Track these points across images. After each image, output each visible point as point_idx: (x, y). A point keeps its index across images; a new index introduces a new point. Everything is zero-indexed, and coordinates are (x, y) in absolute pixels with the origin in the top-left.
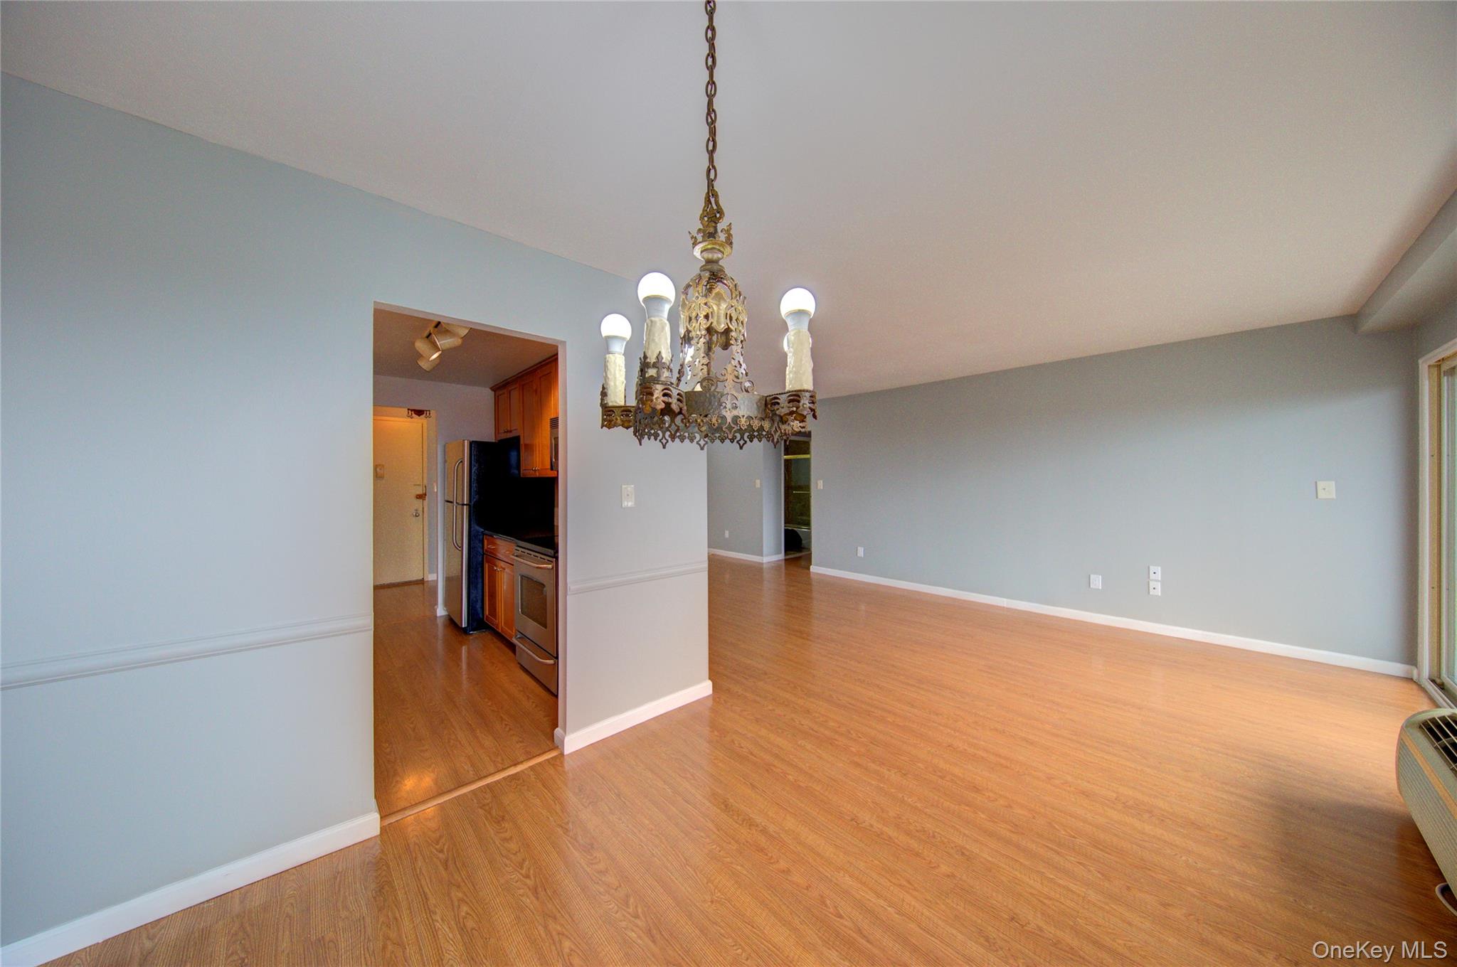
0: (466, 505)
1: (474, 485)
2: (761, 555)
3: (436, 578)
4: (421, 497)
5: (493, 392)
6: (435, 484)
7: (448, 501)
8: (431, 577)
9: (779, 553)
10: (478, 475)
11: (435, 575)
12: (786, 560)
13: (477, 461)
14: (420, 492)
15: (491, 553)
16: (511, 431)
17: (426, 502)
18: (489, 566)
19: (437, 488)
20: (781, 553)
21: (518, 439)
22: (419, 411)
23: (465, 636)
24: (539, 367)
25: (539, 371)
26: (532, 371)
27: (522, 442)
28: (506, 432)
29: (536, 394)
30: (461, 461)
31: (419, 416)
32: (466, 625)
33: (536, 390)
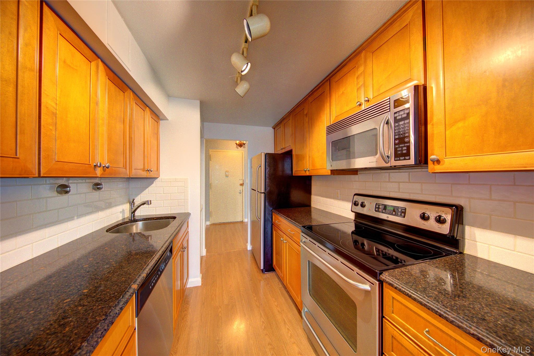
0: (263, 193)
1: (267, 180)
3: (247, 221)
4: (242, 185)
5: (273, 130)
6: (247, 179)
7: (253, 189)
8: (246, 220)
10: (269, 175)
11: (247, 219)
13: (269, 166)
14: (241, 182)
15: (277, 225)
16: (285, 148)
17: (243, 187)
18: (275, 233)
19: (248, 181)
21: (291, 151)
22: (241, 145)
23: (262, 274)
24: (310, 95)
25: (310, 99)
26: (303, 102)
27: (294, 153)
28: (282, 149)
29: (307, 117)
30: (260, 166)
31: (241, 147)
32: (263, 268)
33: (307, 114)
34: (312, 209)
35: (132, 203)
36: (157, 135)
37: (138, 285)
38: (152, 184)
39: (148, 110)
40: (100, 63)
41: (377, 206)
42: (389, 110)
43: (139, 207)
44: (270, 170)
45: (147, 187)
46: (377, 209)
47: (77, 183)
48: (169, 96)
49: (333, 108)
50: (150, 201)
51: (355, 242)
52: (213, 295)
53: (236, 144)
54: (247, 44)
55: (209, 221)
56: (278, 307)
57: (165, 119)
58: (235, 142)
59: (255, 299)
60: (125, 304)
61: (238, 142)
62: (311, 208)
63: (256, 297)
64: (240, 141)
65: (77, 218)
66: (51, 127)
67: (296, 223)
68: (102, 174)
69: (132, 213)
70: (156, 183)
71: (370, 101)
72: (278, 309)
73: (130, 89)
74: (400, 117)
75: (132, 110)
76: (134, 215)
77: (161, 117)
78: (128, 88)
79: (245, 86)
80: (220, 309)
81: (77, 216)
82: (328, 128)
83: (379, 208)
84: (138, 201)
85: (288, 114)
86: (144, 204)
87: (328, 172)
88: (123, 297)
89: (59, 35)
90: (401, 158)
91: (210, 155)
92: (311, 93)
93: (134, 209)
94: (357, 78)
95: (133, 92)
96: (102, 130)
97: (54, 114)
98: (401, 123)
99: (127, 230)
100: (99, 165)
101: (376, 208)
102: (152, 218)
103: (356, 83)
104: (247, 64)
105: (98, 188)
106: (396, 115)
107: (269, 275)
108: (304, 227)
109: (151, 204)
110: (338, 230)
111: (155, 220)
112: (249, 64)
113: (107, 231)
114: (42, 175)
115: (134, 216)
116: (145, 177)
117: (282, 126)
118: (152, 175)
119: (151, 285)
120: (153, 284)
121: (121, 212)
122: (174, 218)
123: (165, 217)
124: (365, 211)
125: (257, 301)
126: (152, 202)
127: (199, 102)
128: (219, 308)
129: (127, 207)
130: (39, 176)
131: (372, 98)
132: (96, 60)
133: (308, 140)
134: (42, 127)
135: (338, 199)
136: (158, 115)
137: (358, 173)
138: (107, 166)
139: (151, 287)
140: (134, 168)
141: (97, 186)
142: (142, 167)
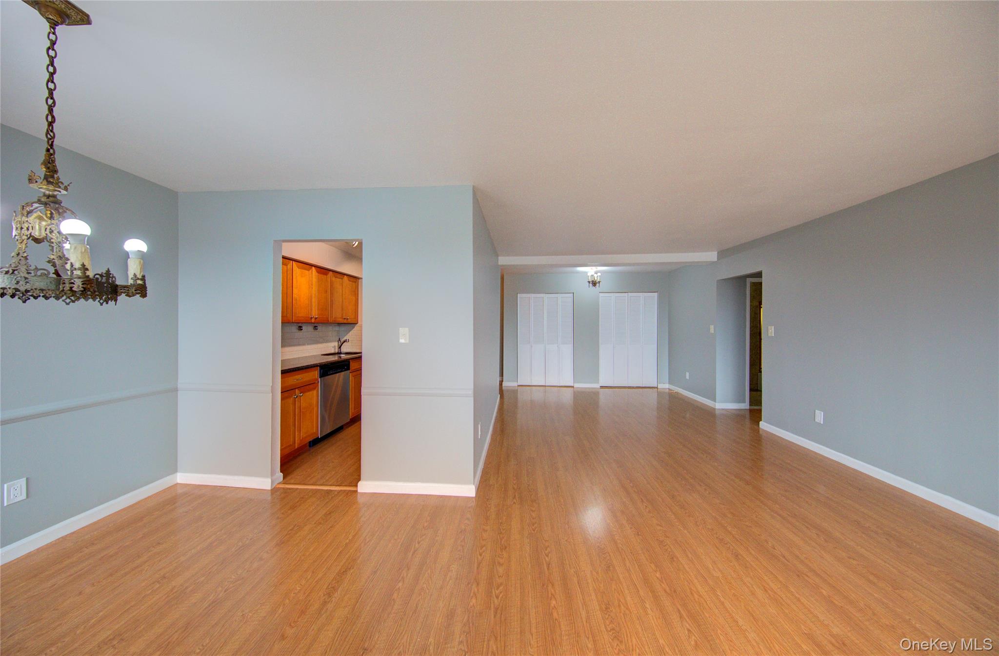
2: (714, 400)
9: (744, 402)
12: (751, 411)
20: (745, 402)
35: (340, 340)
38: (353, 328)
39: (346, 277)
43: (343, 344)
45: (351, 330)
50: (348, 340)
69: (339, 347)
70: (356, 328)
76: (340, 349)
84: (342, 340)
86: (345, 342)
93: (341, 343)
96: (314, 301)
100: (312, 317)
105: (316, 330)
109: (348, 342)
138: (316, 317)
140: (334, 317)
141: (315, 328)
142: (340, 316)
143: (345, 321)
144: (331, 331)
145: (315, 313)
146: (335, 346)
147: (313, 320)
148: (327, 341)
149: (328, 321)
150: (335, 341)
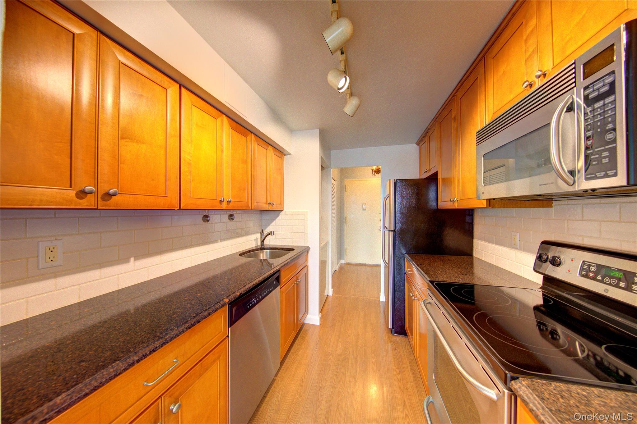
0: (392, 231)
1: (398, 215)
5: (417, 147)
10: (401, 208)
13: (401, 196)
16: (430, 170)
21: (436, 174)
22: (378, 171)
23: (390, 335)
24: (459, 89)
25: (460, 94)
26: (450, 101)
27: (439, 176)
28: (426, 172)
29: (455, 121)
30: (388, 197)
31: (378, 174)
32: (392, 328)
33: (455, 118)
34: (475, 261)
35: (262, 232)
36: (281, 171)
37: (229, 300)
38: (278, 217)
39: (271, 148)
40: (225, 118)
41: (586, 267)
42: (574, 85)
43: (266, 237)
44: (402, 201)
45: (275, 219)
46: (585, 272)
47: (220, 214)
48: (291, 131)
49: (490, 100)
50: (273, 232)
51: (540, 324)
52: (328, 340)
53: (373, 170)
54: (344, 55)
55: (344, 259)
56: (400, 382)
57: (289, 154)
58: (370, 168)
59: (374, 360)
60: (214, 312)
61: (374, 168)
62: (472, 258)
63: (374, 359)
64: (378, 167)
65: (220, 242)
66: (187, 174)
67: (425, 275)
68: (227, 207)
69: (262, 242)
70: (282, 215)
71: (547, 75)
72: (400, 384)
73: (252, 133)
74: (596, 94)
75: (253, 151)
76: (263, 243)
77: (285, 153)
78: (249, 132)
79: (354, 102)
80: (331, 357)
81: (221, 240)
82: (478, 134)
83: (589, 271)
84: (266, 232)
85: (433, 121)
86: (269, 234)
87: (483, 204)
88: (214, 305)
89: (192, 106)
90: (599, 175)
91: (345, 186)
92: (460, 84)
93: (263, 237)
94: (526, 41)
95: (256, 135)
96: (227, 172)
97: (190, 164)
98: (597, 105)
99: (256, 256)
100: (222, 200)
101: (582, 269)
102: (276, 248)
103: (523, 50)
104: (345, 77)
105: (232, 218)
106: (587, 92)
107: (398, 338)
108: (432, 282)
109: (274, 235)
110: (515, 301)
111: (279, 250)
112: (348, 78)
113: (240, 255)
114: (181, 208)
115: (263, 245)
116: (268, 209)
117: (426, 139)
118: (275, 207)
119: (249, 305)
120: (251, 305)
121: (254, 240)
122: (293, 250)
123: (286, 248)
124: (559, 273)
125: (375, 364)
126: (275, 233)
127: (319, 130)
128: (330, 355)
129: (258, 236)
130: (180, 209)
131: (551, 70)
132: (221, 116)
133: (457, 155)
134: (182, 174)
135: (517, 249)
136: (282, 151)
137: (553, 205)
138: (229, 200)
139: (248, 307)
140: (256, 201)
141: (231, 217)
142: (264, 201)
143: (270, 208)
144: (251, 222)
145: (227, 194)
146: (257, 239)
147: (224, 206)
148: (247, 234)
149: (248, 206)
150: (257, 233)
